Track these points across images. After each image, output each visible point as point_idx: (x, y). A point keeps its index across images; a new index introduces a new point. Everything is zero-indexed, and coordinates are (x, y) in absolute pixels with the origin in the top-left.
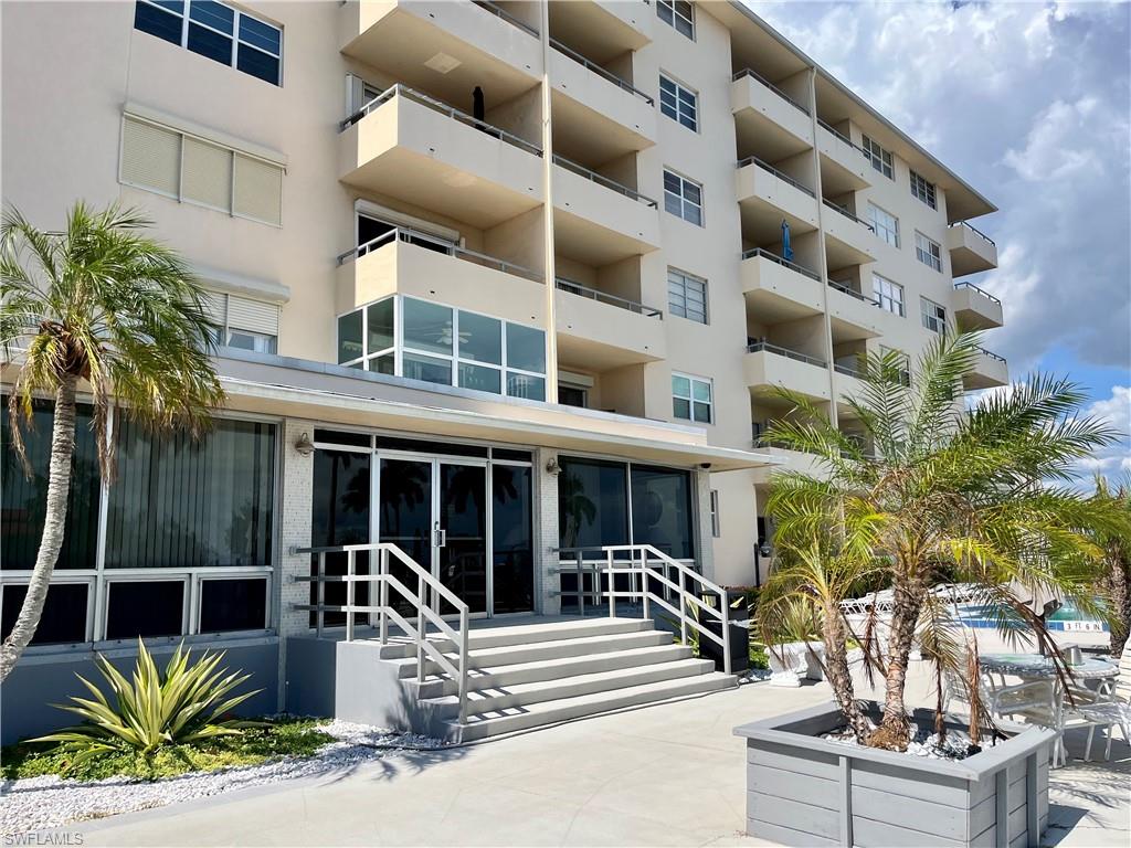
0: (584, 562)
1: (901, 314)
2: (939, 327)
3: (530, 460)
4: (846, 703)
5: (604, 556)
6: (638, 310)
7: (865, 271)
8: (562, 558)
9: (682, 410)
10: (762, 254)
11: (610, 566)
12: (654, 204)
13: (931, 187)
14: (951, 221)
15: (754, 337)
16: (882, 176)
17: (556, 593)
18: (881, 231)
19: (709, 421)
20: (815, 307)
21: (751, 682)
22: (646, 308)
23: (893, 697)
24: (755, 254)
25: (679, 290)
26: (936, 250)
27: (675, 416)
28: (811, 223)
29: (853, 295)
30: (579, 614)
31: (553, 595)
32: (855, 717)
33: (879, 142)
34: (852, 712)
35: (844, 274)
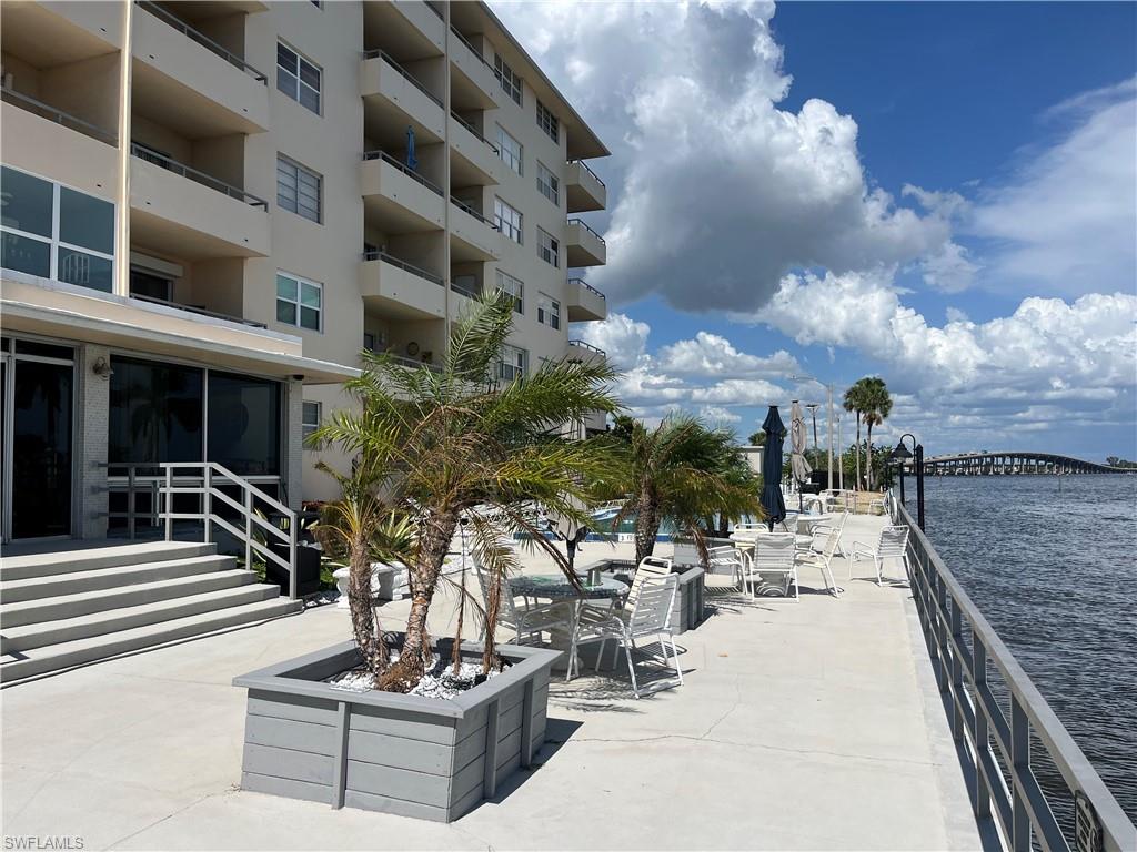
0: (138, 479)
1: (519, 242)
2: (552, 259)
3: (71, 358)
4: (364, 641)
5: (162, 472)
6: (240, 197)
7: (488, 193)
8: (112, 472)
9: (286, 313)
10: (384, 158)
11: (168, 484)
12: (263, 78)
13: (555, 120)
14: (570, 159)
15: (373, 244)
16: (510, 99)
17: (104, 514)
18: (506, 157)
19: (317, 329)
20: (436, 222)
21: (320, 605)
22: (249, 196)
23: (413, 632)
24: (376, 156)
25: (290, 182)
26: (554, 184)
27: (279, 319)
28: (436, 133)
29: (475, 216)
30: (129, 538)
31: (96, 516)
32: (372, 655)
33: (510, 65)
34: (370, 650)
35: (467, 192)
